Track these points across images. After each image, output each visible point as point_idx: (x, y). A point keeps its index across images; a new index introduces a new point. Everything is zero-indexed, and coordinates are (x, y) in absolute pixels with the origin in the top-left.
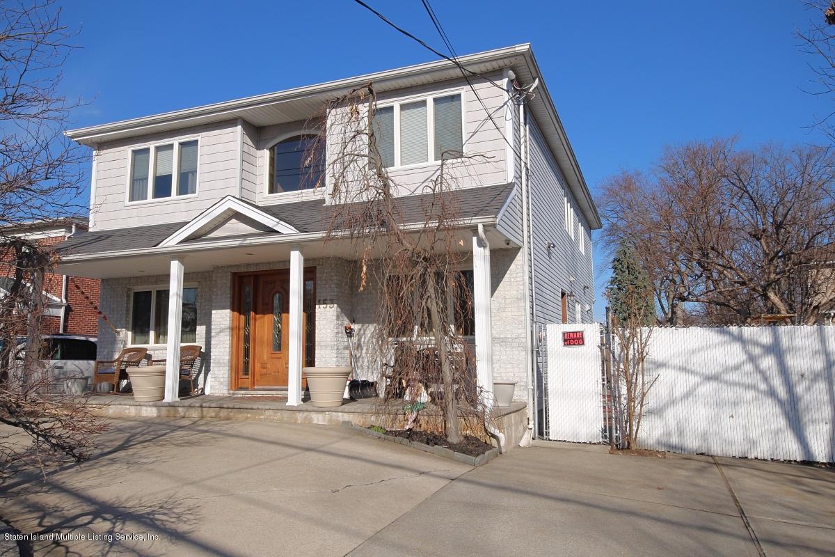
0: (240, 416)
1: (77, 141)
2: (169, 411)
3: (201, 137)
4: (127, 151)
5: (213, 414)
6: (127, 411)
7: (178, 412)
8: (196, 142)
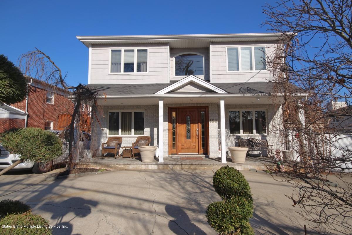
0: (201, 168)
1: (82, 42)
2: (164, 166)
3: (149, 49)
4: (109, 50)
5: (187, 167)
6: (140, 167)
7: (169, 167)
8: (146, 51)
